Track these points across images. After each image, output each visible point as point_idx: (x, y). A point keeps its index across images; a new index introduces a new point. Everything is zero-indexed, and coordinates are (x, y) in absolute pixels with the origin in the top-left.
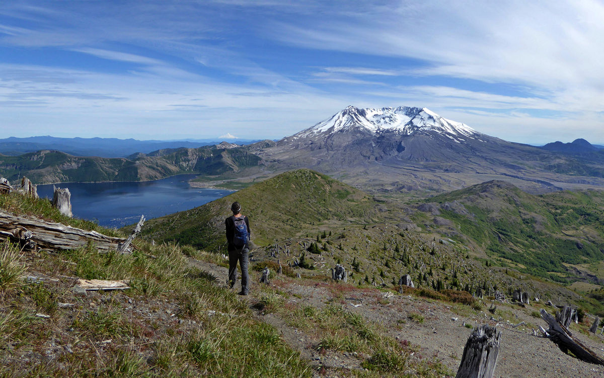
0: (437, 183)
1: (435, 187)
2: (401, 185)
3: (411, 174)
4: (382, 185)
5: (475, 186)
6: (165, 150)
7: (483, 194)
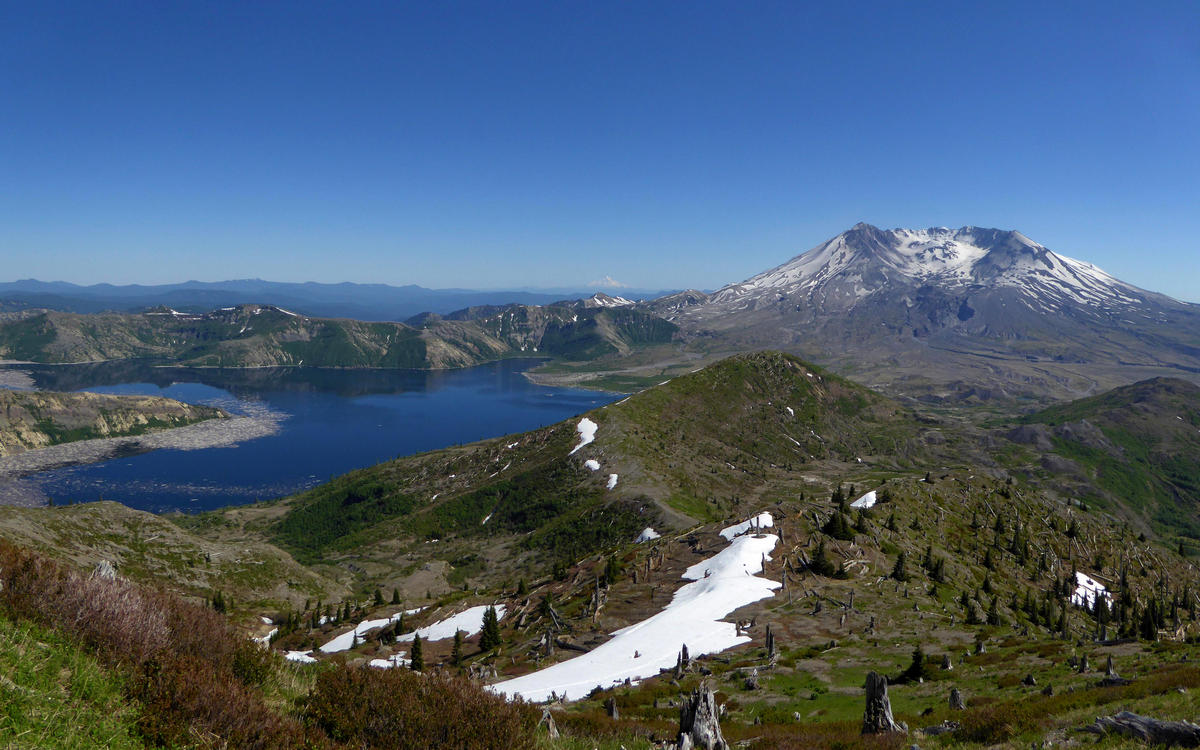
0: (1041, 384)
1: (1038, 392)
2: (968, 387)
3: (988, 365)
4: (929, 388)
5: (1121, 389)
6: (481, 307)
7: (1137, 405)
